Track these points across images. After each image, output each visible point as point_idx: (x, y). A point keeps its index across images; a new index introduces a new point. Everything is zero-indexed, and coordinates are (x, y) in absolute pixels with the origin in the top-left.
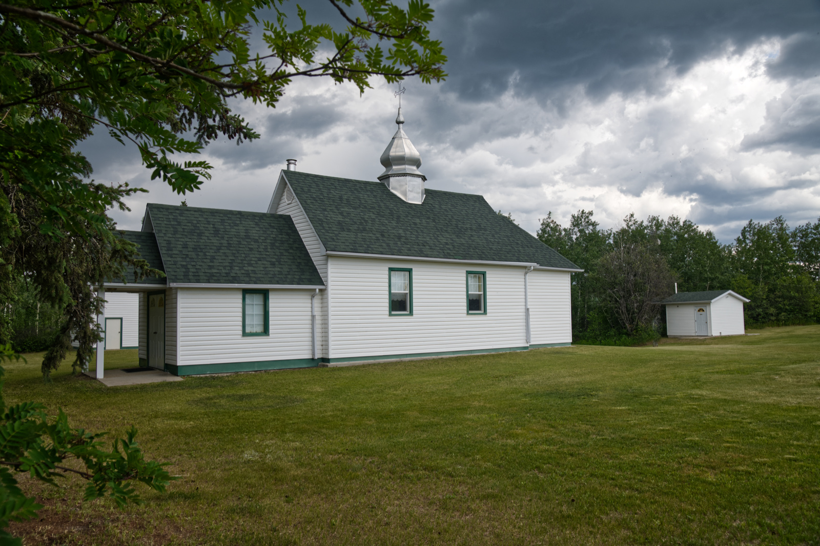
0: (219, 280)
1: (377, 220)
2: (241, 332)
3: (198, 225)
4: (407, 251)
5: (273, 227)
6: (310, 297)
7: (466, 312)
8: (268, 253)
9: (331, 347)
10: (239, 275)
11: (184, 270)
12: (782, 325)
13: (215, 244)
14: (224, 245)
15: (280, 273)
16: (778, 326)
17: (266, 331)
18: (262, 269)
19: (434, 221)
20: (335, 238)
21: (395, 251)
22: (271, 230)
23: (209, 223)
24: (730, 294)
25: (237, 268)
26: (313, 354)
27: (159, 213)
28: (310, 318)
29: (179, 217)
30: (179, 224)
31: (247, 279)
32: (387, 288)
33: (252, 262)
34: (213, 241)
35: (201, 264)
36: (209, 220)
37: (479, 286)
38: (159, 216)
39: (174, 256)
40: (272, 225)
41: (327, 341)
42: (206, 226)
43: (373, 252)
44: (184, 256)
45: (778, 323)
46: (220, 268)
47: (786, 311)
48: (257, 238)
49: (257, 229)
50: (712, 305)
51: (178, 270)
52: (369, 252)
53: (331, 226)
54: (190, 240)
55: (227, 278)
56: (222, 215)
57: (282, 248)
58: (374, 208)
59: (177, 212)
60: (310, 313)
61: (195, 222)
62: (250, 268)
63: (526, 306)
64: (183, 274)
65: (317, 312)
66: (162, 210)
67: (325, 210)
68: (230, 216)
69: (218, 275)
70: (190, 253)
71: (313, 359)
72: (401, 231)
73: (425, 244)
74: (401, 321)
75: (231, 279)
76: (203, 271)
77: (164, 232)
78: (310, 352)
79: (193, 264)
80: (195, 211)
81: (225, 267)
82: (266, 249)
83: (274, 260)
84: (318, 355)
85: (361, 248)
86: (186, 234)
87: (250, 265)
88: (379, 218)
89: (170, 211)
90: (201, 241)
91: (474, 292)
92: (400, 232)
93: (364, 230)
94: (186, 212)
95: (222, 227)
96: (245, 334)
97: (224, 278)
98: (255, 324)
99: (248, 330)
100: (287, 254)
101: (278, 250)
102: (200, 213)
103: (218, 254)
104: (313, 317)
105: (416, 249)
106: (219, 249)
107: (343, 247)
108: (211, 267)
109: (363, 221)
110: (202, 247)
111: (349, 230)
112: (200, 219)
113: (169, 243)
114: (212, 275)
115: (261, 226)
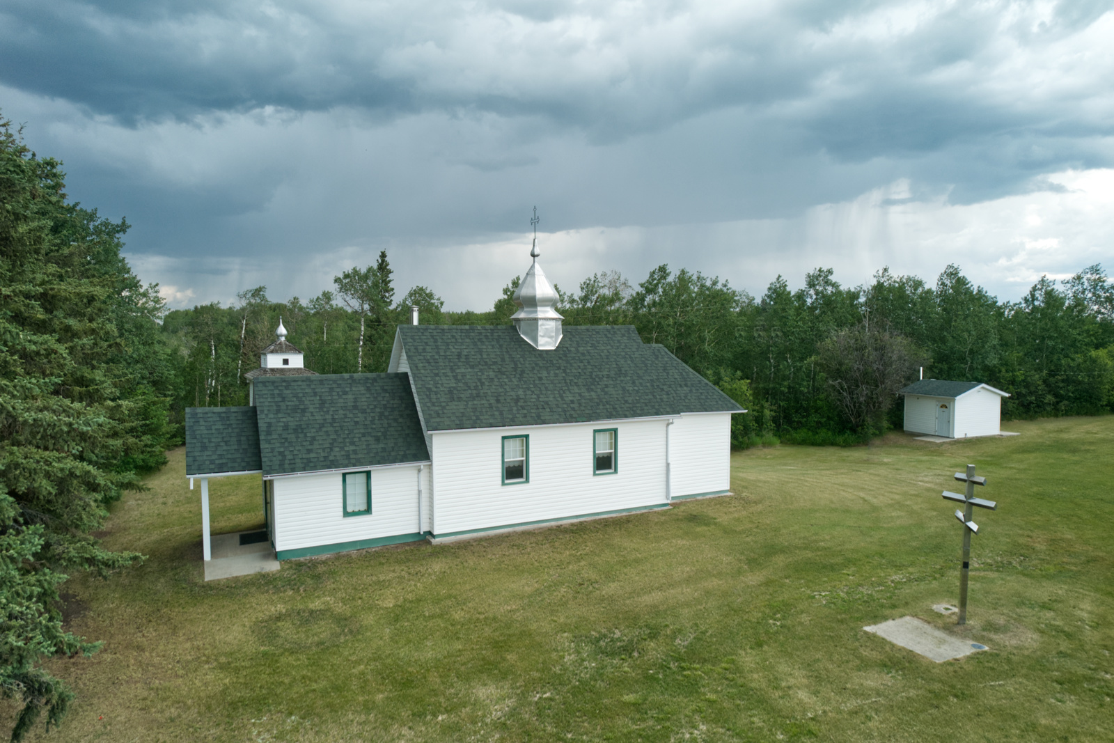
0: (315, 466)
1: (496, 380)
2: (342, 514)
3: (304, 399)
4: (521, 419)
5: (385, 391)
6: (416, 472)
7: (592, 473)
8: (374, 426)
9: (436, 522)
10: (338, 458)
11: (280, 458)
12: (1063, 415)
13: (318, 422)
14: (328, 421)
15: (384, 449)
16: (1056, 416)
17: (368, 510)
18: (364, 447)
19: (565, 371)
20: (440, 412)
21: (508, 420)
22: (382, 395)
23: (315, 394)
24: (983, 388)
25: (337, 449)
26: (420, 529)
27: (264, 388)
28: (416, 492)
29: (285, 391)
30: (284, 399)
31: (346, 462)
32: (500, 458)
33: (355, 440)
34: (317, 418)
35: (300, 448)
36: (317, 390)
37: (611, 443)
38: (264, 392)
39: (272, 441)
40: (386, 388)
41: (433, 516)
42: (312, 398)
43: (482, 425)
44: (283, 441)
45: (1056, 412)
46: (319, 451)
47: (1068, 399)
48: (365, 407)
49: (368, 396)
50: (956, 402)
51: (274, 459)
52: (477, 425)
53: (439, 396)
54: (292, 419)
55: (324, 463)
56: (331, 382)
57: (391, 417)
58: (495, 363)
59: (284, 384)
60: (416, 488)
61: (301, 395)
62: (352, 448)
63: (667, 459)
64: (278, 463)
65: (424, 488)
66: (267, 384)
67: (437, 375)
68: (341, 382)
69: (316, 460)
70: (289, 436)
71: (419, 533)
72: (521, 392)
73: (546, 406)
74: (517, 489)
75: (329, 463)
76: (300, 456)
77: (266, 412)
78: (417, 526)
79: (291, 449)
80: (303, 381)
81: (324, 450)
82: (372, 422)
83: (379, 434)
84: (425, 528)
85: (468, 422)
86: (289, 411)
87: (352, 443)
88: (499, 377)
89: (276, 384)
90: (304, 419)
91: (604, 450)
92: (519, 393)
93: (478, 395)
94: (292, 384)
95: (330, 398)
96: (346, 514)
97: (322, 464)
98: (357, 503)
99: (349, 509)
100: (395, 424)
101: (386, 421)
102: (308, 383)
103: (320, 434)
104: (419, 492)
105: (534, 415)
106: (322, 426)
107: (448, 423)
108: (309, 451)
109: (479, 384)
110: (303, 427)
111: (460, 399)
112: (307, 391)
113: (270, 425)
114: (309, 461)
115: (373, 392)
